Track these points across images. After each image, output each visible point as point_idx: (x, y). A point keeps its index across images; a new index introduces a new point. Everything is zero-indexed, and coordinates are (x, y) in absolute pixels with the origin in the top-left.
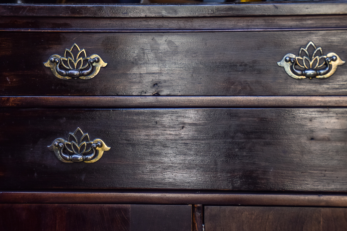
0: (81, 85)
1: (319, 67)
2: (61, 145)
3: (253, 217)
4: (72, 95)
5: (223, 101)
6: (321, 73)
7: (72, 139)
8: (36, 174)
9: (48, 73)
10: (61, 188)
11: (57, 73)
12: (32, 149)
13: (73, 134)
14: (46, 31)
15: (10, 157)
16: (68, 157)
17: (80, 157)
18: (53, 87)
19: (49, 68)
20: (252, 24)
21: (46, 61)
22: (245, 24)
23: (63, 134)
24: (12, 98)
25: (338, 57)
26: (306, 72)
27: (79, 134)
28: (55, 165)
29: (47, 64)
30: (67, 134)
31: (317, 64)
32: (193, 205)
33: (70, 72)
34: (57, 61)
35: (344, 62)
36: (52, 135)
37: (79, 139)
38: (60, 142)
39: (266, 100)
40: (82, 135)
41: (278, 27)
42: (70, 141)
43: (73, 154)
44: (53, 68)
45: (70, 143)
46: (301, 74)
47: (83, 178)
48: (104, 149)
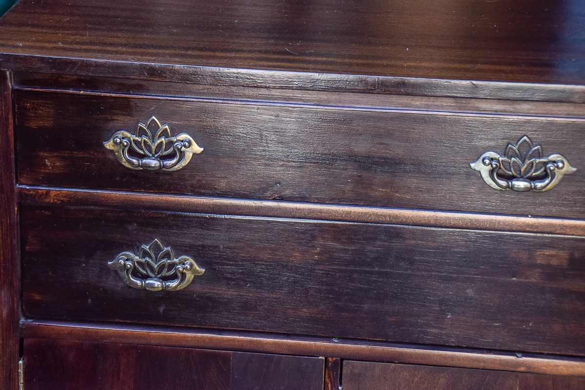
0: (161, 177)
1: (534, 174)
2: (129, 264)
3: (416, 379)
4: (148, 190)
5: (381, 215)
6: (538, 186)
7: (146, 254)
8: (90, 300)
9: (111, 157)
10: (128, 321)
11: (124, 160)
12: (84, 265)
13: (147, 248)
14: (108, 95)
15: (50, 273)
17: (157, 284)
18: (117, 178)
19: (112, 151)
20: (435, 103)
21: (108, 140)
22: (424, 103)
23: (133, 246)
24: (54, 190)
25: (566, 162)
26: (514, 182)
28: (119, 288)
29: (109, 145)
30: (138, 247)
31: (533, 171)
32: (326, 358)
33: (144, 161)
34: (125, 144)
35: (575, 169)
36: (114, 248)
37: (156, 255)
38: (126, 259)
39: (449, 218)
41: (476, 112)
44: (118, 152)
46: (506, 186)
47: (162, 309)
48: (195, 271)
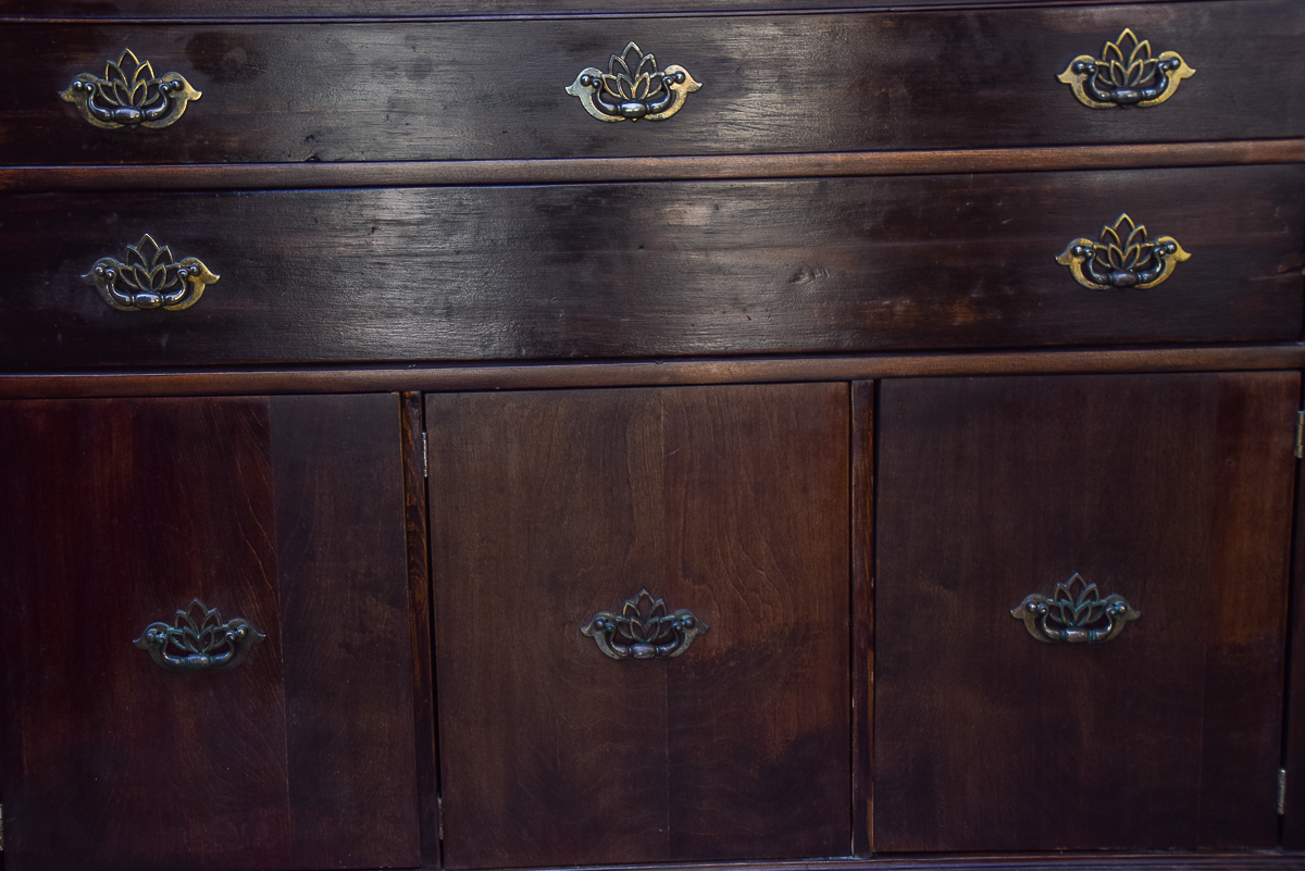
0: (146, 141)
1: (649, 95)
2: (110, 272)
3: (526, 413)
4: (129, 161)
6: (655, 109)
7: (134, 258)
8: (60, 336)
9: (72, 115)
10: (117, 364)
11: (90, 115)
12: (47, 283)
13: (135, 249)
14: (60, 20)
16: (127, 299)
17: (154, 298)
18: (84, 147)
19: (72, 104)
21: (64, 88)
23: (114, 248)
25: (687, 74)
26: (624, 106)
27: (148, 246)
28: (101, 314)
30: (123, 249)
31: (647, 90)
32: (401, 393)
33: (118, 111)
34: (90, 88)
35: (700, 85)
36: (87, 252)
37: (149, 260)
38: (106, 266)
39: (545, 168)
40: (155, 250)
42: (130, 264)
43: (139, 291)
44: (81, 104)
45: (130, 268)
46: (614, 111)
47: (164, 341)
48: (205, 279)
